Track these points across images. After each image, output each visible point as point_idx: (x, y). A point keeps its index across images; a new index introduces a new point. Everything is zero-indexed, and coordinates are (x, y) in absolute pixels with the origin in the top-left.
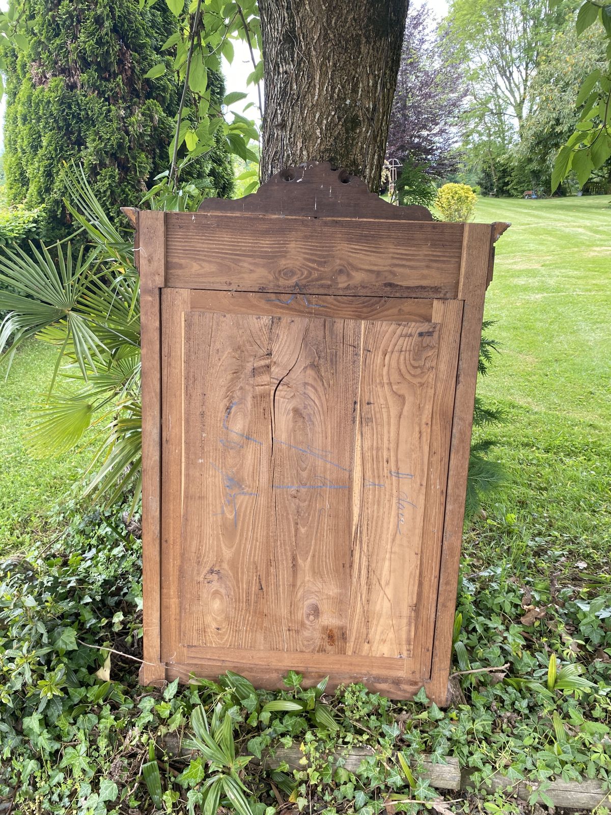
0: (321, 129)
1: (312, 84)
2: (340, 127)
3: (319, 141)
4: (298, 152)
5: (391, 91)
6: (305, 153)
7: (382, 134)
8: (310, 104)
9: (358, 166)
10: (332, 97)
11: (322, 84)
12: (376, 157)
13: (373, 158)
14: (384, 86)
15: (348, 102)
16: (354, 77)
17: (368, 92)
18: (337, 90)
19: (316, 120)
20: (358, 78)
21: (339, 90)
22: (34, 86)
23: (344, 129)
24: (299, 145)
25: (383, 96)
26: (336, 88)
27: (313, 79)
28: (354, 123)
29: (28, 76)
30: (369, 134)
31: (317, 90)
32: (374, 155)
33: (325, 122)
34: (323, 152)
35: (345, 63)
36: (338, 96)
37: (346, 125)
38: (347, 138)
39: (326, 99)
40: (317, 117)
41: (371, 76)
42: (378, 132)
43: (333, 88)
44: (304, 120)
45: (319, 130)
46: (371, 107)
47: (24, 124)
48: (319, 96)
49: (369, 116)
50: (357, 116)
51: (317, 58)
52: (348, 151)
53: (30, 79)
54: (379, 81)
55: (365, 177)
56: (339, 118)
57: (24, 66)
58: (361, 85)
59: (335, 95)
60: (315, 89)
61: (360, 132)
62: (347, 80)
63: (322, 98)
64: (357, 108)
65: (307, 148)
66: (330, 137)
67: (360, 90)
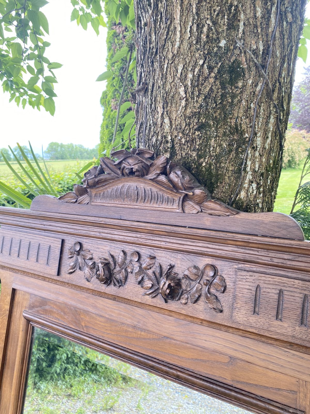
0: (186, 86)
1: (172, 27)
2: (212, 80)
3: (183, 103)
4: (159, 120)
5: (294, 26)
6: (167, 120)
7: (280, 89)
8: (170, 56)
9: (242, 133)
10: (198, 40)
11: (184, 24)
12: (272, 120)
13: (267, 123)
14: (282, 16)
15: (223, 43)
16: (231, 5)
17: (256, 26)
18: (205, 29)
19: (179, 75)
21: (209, 29)
22: (112, 111)
23: (218, 83)
24: (160, 110)
25: (282, 33)
26: (203, 26)
27: (172, 20)
29: (110, 106)
30: (258, 88)
31: (178, 34)
32: (269, 117)
33: (190, 76)
34: (190, 118)
36: (208, 36)
37: (221, 76)
38: (223, 96)
39: (191, 45)
40: (179, 71)
42: (274, 85)
43: (200, 27)
44: (164, 77)
45: (183, 89)
46: (261, 48)
47: (107, 129)
48: (182, 42)
49: (259, 61)
50: (237, 63)
52: (225, 114)
54: (274, 9)
55: (254, 149)
56: (211, 69)
57: (109, 102)
58: (242, 16)
59: (204, 37)
60: (175, 34)
61: (244, 86)
62: (221, 12)
63: (186, 44)
64: (237, 52)
65: (169, 114)
66: (198, 96)
67: (241, 24)
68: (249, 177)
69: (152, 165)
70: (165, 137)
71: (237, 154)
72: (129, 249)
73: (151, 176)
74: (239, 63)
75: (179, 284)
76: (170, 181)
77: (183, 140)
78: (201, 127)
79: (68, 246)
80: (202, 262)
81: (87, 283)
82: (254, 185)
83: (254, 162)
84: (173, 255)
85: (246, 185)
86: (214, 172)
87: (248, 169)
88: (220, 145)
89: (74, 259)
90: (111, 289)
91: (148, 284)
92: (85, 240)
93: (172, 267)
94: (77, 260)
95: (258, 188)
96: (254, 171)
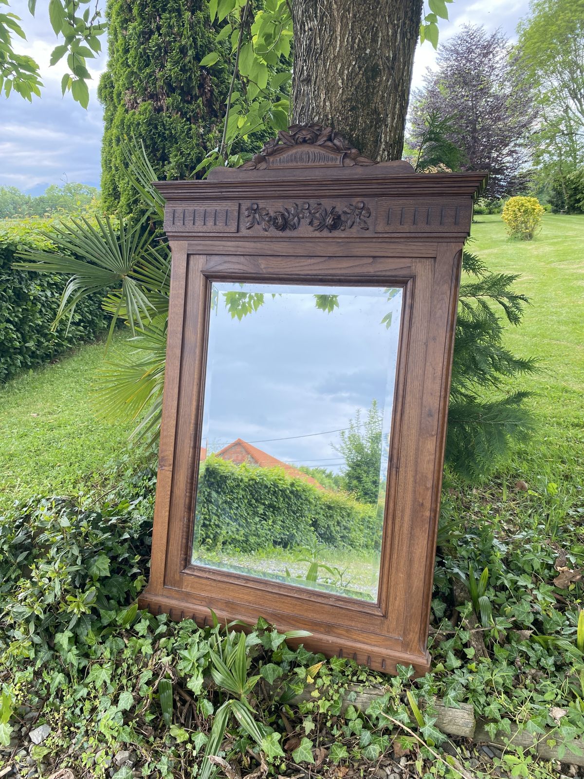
0: (343, 79)
1: (334, 36)
2: (360, 76)
3: (341, 91)
4: (322, 103)
5: (411, 41)
6: (328, 104)
7: (403, 84)
8: (332, 57)
9: (379, 114)
10: (352, 47)
11: (343, 36)
12: (398, 106)
13: (395, 108)
14: (404, 35)
15: (368, 51)
16: (374, 27)
17: (388, 41)
18: (357, 41)
19: (338, 71)
20: (377, 28)
21: (360, 41)
22: (127, 111)
23: (364, 78)
24: (323, 96)
25: (404, 46)
26: (356, 38)
27: (335, 31)
28: (373, 72)
29: (122, 102)
30: (389, 83)
31: (338, 42)
32: (395, 104)
33: (346, 72)
34: (345, 102)
35: (364, 13)
36: (358, 46)
37: (367, 73)
38: (367, 87)
39: (347, 50)
40: (338, 68)
41: (390, 26)
42: (399, 82)
43: (353, 39)
44: (327, 72)
45: (341, 81)
46: (391, 56)
47: (118, 145)
48: (340, 47)
49: (389, 64)
50: (377, 65)
51: (338, 11)
52: (369, 100)
53: (124, 105)
54: (399, 31)
55: (386, 126)
56: (360, 68)
57: (119, 94)
58: (380, 34)
59: (356, 46)
60: (336, 41)
61: (381, 81)
62: (367, 30)
63: (343, 50)
64: (377, 57)
65: (330, 99)
66: (351, 87)
67: (380, 39)
68: (383, 146)
69: (320, 135)
70: (327, 116)
71: (376, 128)
72: (299, 202)
73: (319, 143)
74: (378, 65)
75: (339, 217)
76: (335, 145)
77: (340, 118)
78: (353, 109)
79: (243, 207)
80: (355, 201)
81: (266, 233)
82: (386, 153)
83: (386, 136)
84: (334, 200)
85: (381, 152)
86: (361, 141)
87: (383, 140)
88: (365, 122)
89: (252, 216)
90: (288, 233)
91: (316, 223)
92: (260, 201)
93: (334, 208)
94: (254, 217)
95: (388, 155)
96: (386, 142)
